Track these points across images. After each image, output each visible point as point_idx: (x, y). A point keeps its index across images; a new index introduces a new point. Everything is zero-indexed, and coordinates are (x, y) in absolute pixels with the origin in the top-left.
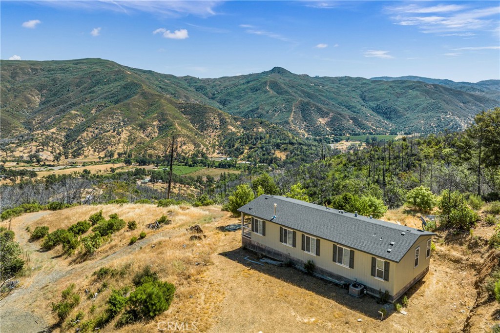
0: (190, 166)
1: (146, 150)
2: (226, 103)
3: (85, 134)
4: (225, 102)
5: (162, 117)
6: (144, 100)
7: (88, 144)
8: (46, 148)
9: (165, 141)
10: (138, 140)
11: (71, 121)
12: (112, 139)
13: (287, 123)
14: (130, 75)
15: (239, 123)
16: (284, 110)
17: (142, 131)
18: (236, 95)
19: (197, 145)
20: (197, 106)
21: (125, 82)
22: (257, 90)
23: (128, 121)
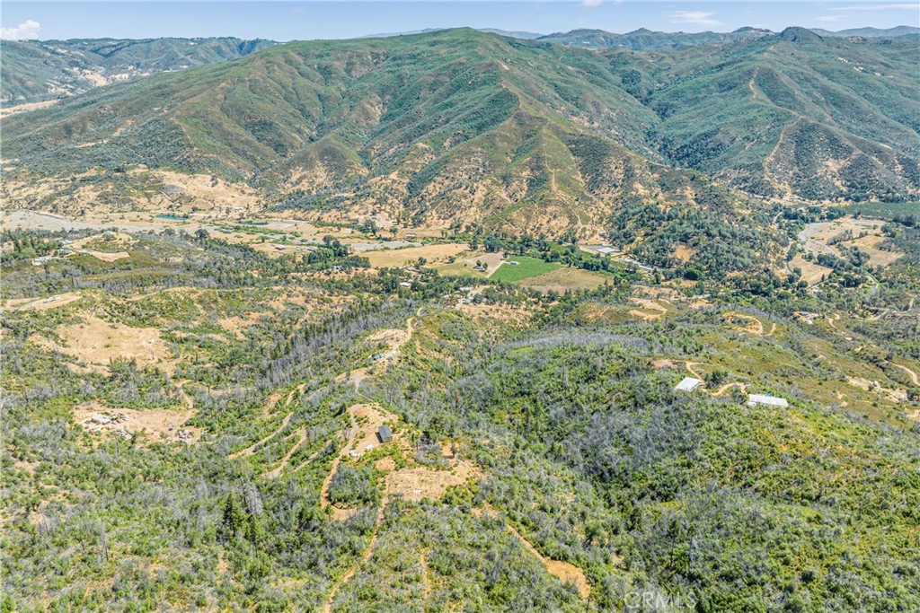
0: (547, 261)
1: (501, 224)
2: (669, 112)
3: (431, 187)
4: (666, 110)
5: (537, 166)
6: (518, 127)
7: (433, 206)
8: (383, 208)
9: (530, 211)
10: (496, 204)
11: (416, 160)
12: (463, 200)
13: (759, 167)
14: (506, 72)
15: (656, 175)
16: (764, 138)
17: (505, 187)
18: (690, 96)
19: (573, 220)
20: (595, 142)
21: (498, 88)
22: (730, 88)
23: (490, 165)
